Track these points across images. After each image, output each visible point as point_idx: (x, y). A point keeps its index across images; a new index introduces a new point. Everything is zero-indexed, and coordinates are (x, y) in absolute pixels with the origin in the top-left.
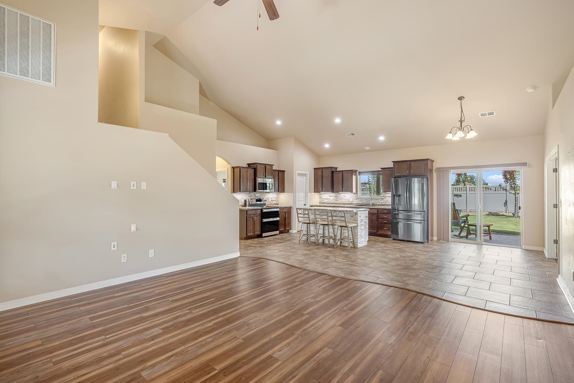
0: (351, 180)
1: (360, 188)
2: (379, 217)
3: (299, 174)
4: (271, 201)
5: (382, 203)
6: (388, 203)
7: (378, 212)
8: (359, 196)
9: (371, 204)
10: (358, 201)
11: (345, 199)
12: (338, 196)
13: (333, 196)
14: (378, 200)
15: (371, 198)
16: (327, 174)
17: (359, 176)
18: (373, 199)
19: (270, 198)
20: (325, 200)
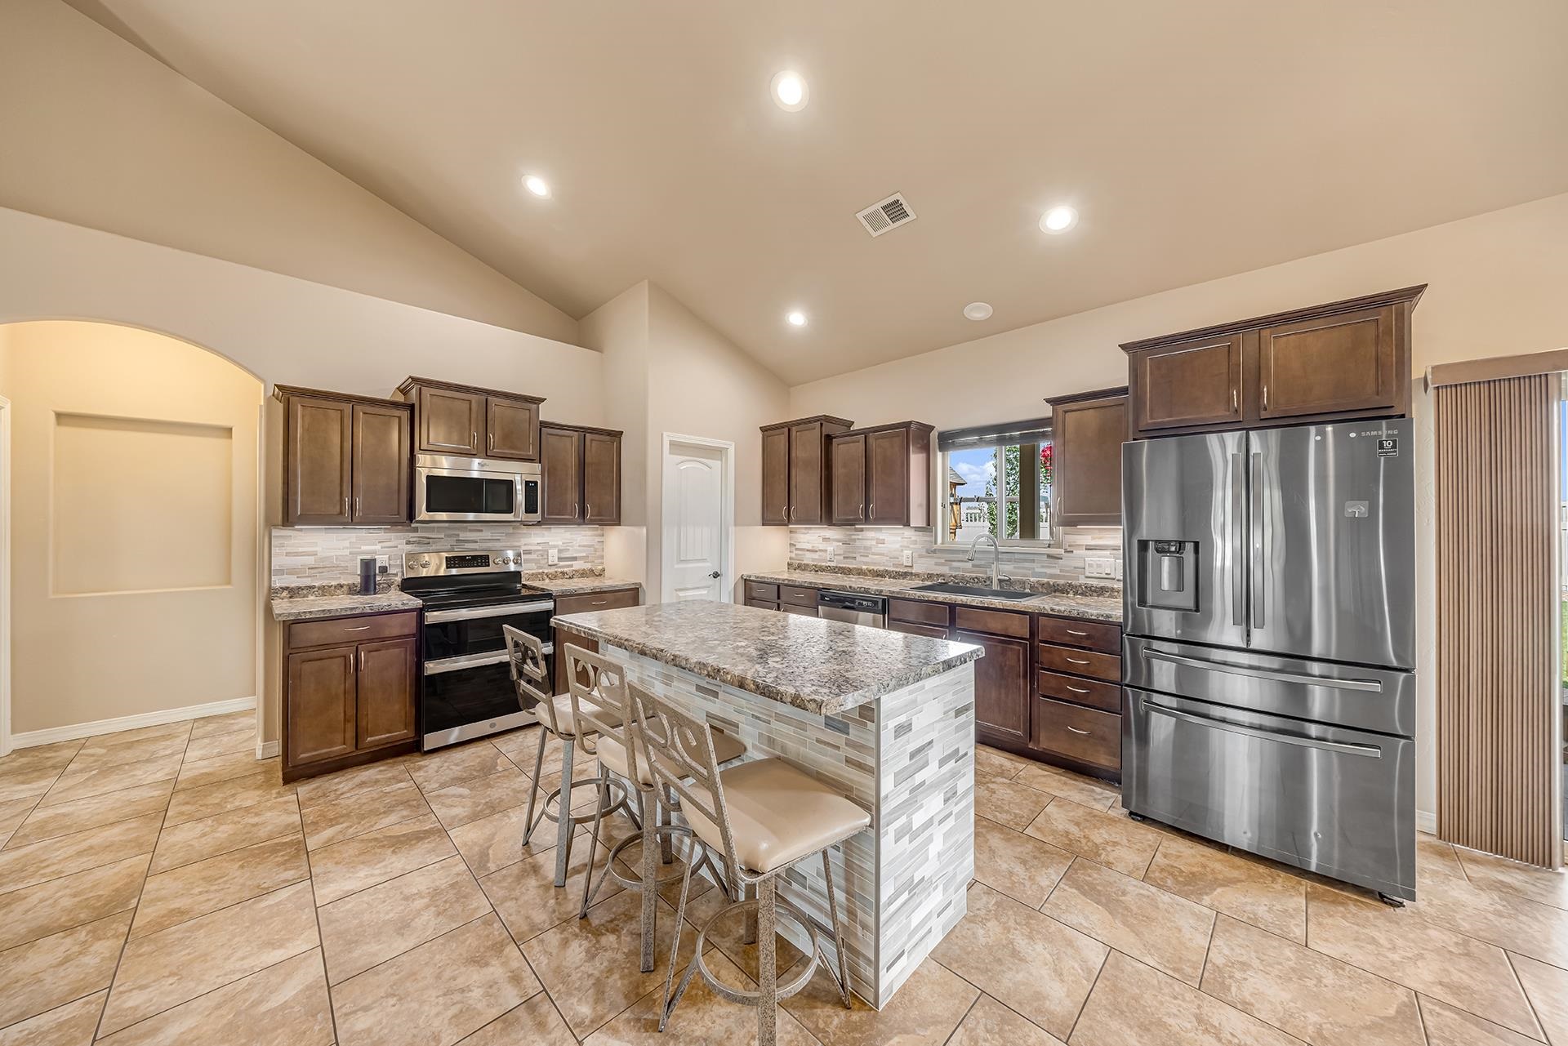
0: (902, 466)
1: (943, 506)
2: (1044, 657)
3: (677, 447)
4: (560, 559)
5: (1052, 576)
6: (1082, 581)
7: (1032, 634)
8: (939, 540)
9: (995, 582)
10: (936, 564)
11: (882, 554)
12: (855, 540)
13: (839, 541)
14: (1033, 561)
15: (997, 552)
16: (808, 448)
17: (939, 454)
18: (1005, 556)
19: (554, 547)
20: (808, 555)
